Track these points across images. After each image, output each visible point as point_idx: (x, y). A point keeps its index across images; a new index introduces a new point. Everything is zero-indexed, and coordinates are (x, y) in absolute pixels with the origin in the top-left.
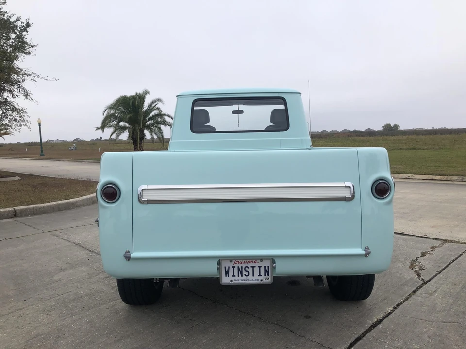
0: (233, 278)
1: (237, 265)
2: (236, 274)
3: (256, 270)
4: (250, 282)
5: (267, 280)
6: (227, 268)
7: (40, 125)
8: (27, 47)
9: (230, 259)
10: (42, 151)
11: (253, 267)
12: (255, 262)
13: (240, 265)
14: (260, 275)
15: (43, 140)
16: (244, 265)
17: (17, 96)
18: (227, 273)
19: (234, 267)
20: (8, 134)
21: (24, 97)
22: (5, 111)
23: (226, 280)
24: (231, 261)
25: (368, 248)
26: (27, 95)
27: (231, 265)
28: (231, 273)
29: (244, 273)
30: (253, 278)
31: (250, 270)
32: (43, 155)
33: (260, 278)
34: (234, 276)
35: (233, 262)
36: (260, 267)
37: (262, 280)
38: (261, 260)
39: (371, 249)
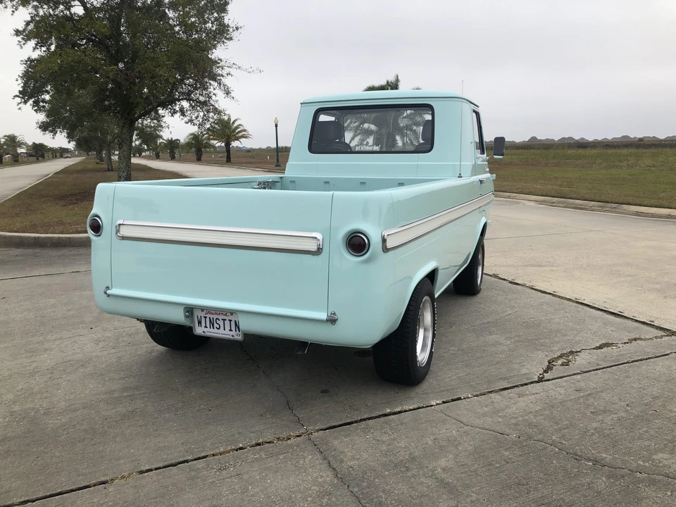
0: (205, 330)
1: (208, 316)
2: (208, 325)
3: (227, 323)
4: (221, 336)
5: (238, 337)
6: (199, 317)
7: (276, 126)
8: (231, 30)
9: (202, 309)
10: (278, 160)
11: (224, 320)
12: (226, 315)
13: (212, 316)
14: (231, 330)
15: (279, 145)
16: (215, 317)
17: (214, 94)
18: (200, 323)
19: (205, 317)
20: (246, 137)
21: (224, 96)
22: (206, 113)
23: (199, 331)
24: (203, 310)
25: (334, 314)
26: (228, 93)
27: (203, 314)
28: (203, 324)
29: (216, 325)
30: (224, 332)
31: (221, 323)
32: (279, 166)
33: (231, 333)
34: (206, 327)
35: (205, 311)
36: (230, 321)
37: (233, 336)
38: (232, 314)
39: (338, 316)
